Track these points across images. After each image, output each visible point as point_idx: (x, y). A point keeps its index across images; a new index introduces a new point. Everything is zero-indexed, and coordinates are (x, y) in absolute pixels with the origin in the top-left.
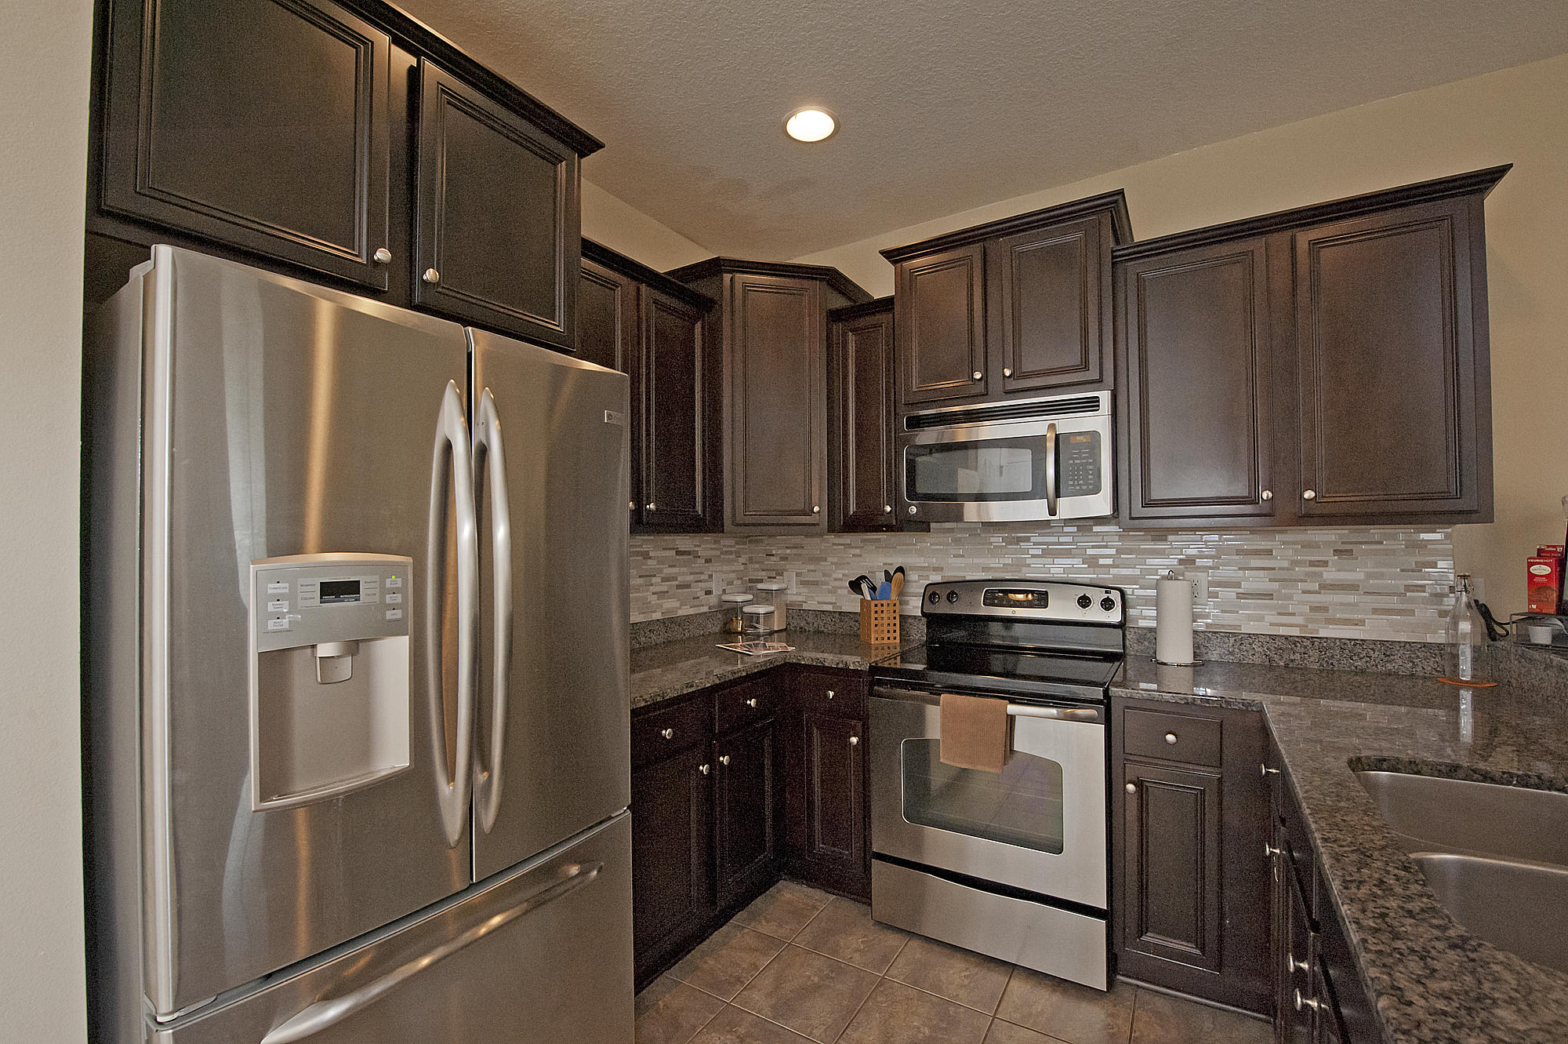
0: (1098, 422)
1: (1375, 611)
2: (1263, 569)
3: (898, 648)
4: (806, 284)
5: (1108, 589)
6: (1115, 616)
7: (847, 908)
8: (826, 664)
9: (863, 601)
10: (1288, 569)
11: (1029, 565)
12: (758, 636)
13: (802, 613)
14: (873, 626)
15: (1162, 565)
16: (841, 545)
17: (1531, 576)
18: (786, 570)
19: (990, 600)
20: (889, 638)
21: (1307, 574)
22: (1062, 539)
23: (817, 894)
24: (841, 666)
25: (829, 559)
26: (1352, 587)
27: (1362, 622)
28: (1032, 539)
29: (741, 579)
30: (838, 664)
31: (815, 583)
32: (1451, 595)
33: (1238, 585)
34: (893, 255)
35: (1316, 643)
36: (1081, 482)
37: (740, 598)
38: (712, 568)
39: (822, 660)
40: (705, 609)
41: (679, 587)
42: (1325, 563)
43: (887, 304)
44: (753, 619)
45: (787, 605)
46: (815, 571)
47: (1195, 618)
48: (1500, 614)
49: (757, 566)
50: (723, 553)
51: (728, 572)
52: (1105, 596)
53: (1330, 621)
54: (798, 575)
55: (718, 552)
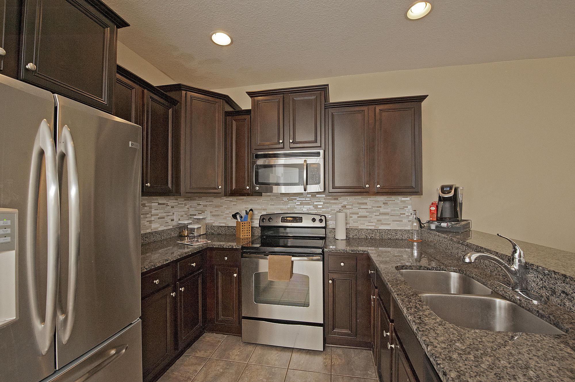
0: (319, 160)
1: (393, 221)
2: (365, 209)
3: (251, 239)
4: (217, 100)
5: (321, 216)
6: (323, 225)
7: (232, 339)
8: (224, 247)
9: (237, 222)
10: (371, 209)
11: (296, 208)
12: (194, 237)
13: (212, 227)
14: (241, 231)
15: (337, 207)
16: (228, 201)
17: (431, 210)
18: (206, 211)
19: (284, 220)
20: (247, 235)
21: (376, 210)
22: (306, 199)
23: (220, 336)
24: (230, 247)
25: (223, 206)
26: (387, 214)
27: (389, 224)
28: (297, 199)
29: (186, 214)
30: (229, 247)
31: (218, 215)
32: (411, 216)
33: (358, 214)
34: (251, 94)
35: (378, 231)
36: (314, 180)
37: (186, 222)
38: (173, 210)
39: (223, 245)
40: (171, 227)
41: (159, 218)
42: (381, 207)
43: (248, 112)
44: (193, 230)
45: (206, 224)
46: (218, 211)
47: (346, 224)
48: (424, 221)
49: (194, 209)
50: (179, 204)
51: (181, 212)
52: (320, 218)
53: (382, 224)
54: (211, 212)
55: (177, 204)
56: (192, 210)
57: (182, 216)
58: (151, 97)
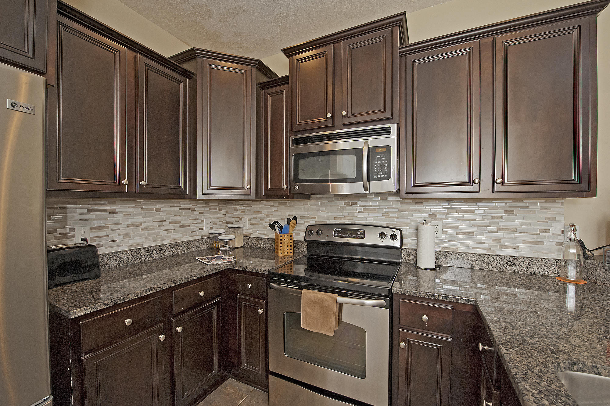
0: (391, 140)
1: (524, 242)
2: (470, 220)
3: (292, 258)
4: (245, 68)
5: (394, 229)
6: (396, 243)
8: (247, 270)
9: (276, 233)
10: (481, 220)
11: (356, 217)
13: (250, 238)
14: (280, 247)
15: (420, 217)
18: (244, 218)
19: (337, 235)
20: (288, 253)
21: (490, 223)
22: (373, 204)
25: (263, 212)
26: (513, 230)
27: (517, 248)
28: (359, 204)
29: (222, 221)
30: (253, 270)
31: (257, 224)
32: (564, 235)
33: (457, 228)
34: (288, 52)
35: (495, 258)
36: (381, 173)
37: (217, 232)
38: (203, 216)
39: (245, 267)
40: (200, 237)
41: (181, 226)
42: (500, 217)
43: (285, 80)
44: (224, 242)
45: (243, 235)
46: (257, 218)
47: (436, 243)
49: (231, 215)
50: (210, 209)
51: (213, 218)
52: (393, 233)
53: (502, 247)
54: (249, 220)
55: (208, 209)
56: (229, 217)
57: (215, 224)
58: (147, 65)
